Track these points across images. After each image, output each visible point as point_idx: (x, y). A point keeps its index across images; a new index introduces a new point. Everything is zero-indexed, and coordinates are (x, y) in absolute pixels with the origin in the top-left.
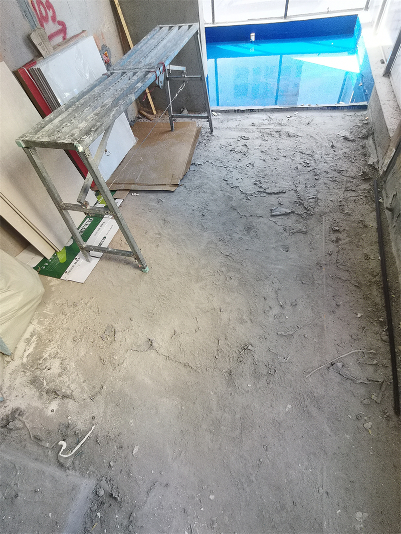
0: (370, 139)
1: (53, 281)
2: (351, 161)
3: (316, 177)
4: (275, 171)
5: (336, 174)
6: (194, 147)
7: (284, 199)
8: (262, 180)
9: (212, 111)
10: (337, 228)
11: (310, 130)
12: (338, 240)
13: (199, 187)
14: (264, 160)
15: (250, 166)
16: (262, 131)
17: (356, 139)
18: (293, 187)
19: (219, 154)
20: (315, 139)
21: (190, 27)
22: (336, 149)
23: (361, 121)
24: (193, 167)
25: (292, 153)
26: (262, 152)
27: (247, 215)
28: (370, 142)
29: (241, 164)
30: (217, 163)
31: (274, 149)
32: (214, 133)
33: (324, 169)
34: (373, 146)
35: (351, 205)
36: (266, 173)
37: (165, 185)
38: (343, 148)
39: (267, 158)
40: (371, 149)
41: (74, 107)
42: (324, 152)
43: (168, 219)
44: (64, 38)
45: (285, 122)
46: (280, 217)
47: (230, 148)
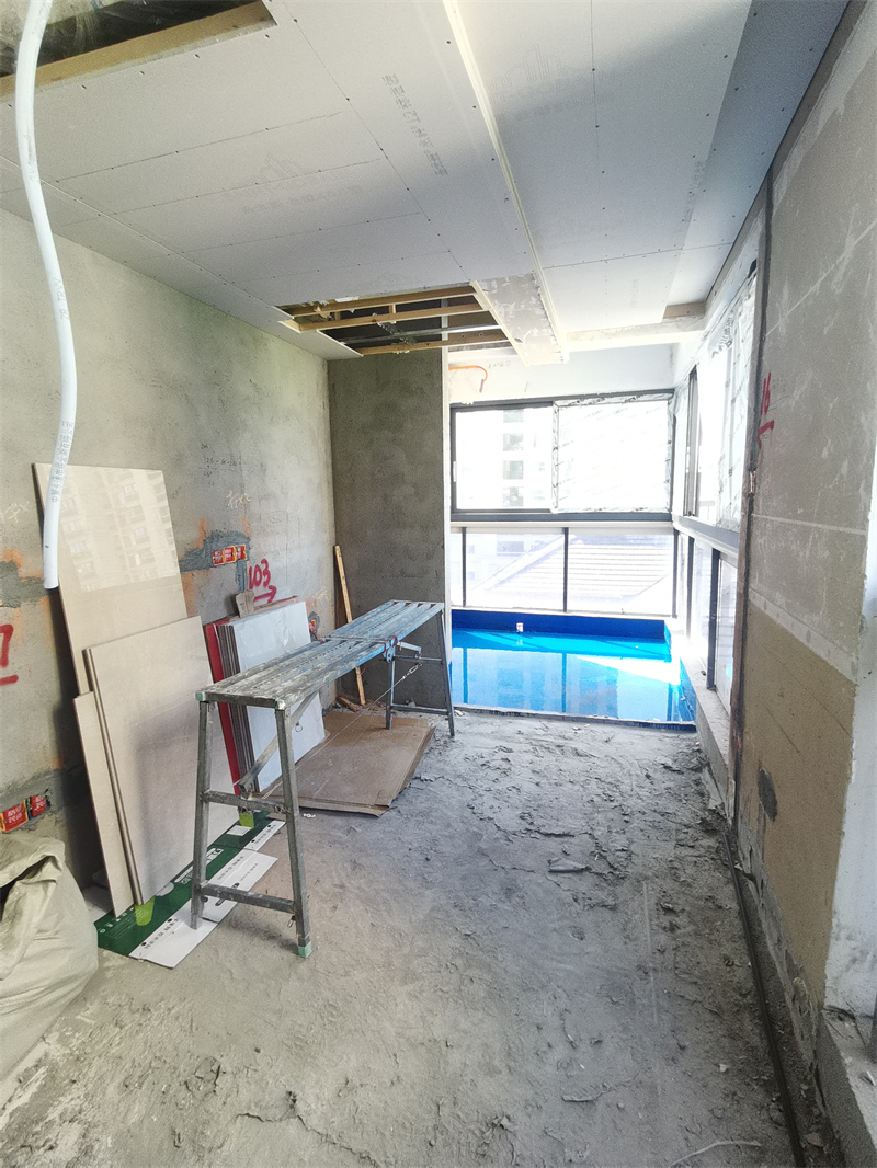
0: (706, 770)
1: (115, 959)
2: (680, 800)
3: (626, 818)
4: (555, 801)
5: (659, 818)
6: (421, 753)
7: (572, 845)
8: (534, 813)
9: (455, 708)
10: (670, 906)
11: (610, 749)
12: (673, 928)
13: (425, 814)
14: (537, 784)
15: (514, 790)
16: (534, 742)
17: (685, 770)
18: (587, 829)
19: (463, 768)
20: (619, 763)
21: (432, 606)
22: (655, 782)
23: (689, 746)
24: (416, 784)
25: (583, 779)
26: (534, 772)
27: (507, 867)
28: (705, 775)
29: (497, 786)
30: (459, 781)
31: (555, 770)
32: (455, 739)
33: (638, 807)
34: (712, 783)
35: (690, 870)
36: (540, 803)
37: (365, 806)
38: (666, 781)
39: (543, 781)
40: (710, 786)
41: (276, 667)
42: (634, 783)
43: (363, 860)
44: (269, 601)
45: (570, 735)
46: (566, 875)
47: (482, 761)
